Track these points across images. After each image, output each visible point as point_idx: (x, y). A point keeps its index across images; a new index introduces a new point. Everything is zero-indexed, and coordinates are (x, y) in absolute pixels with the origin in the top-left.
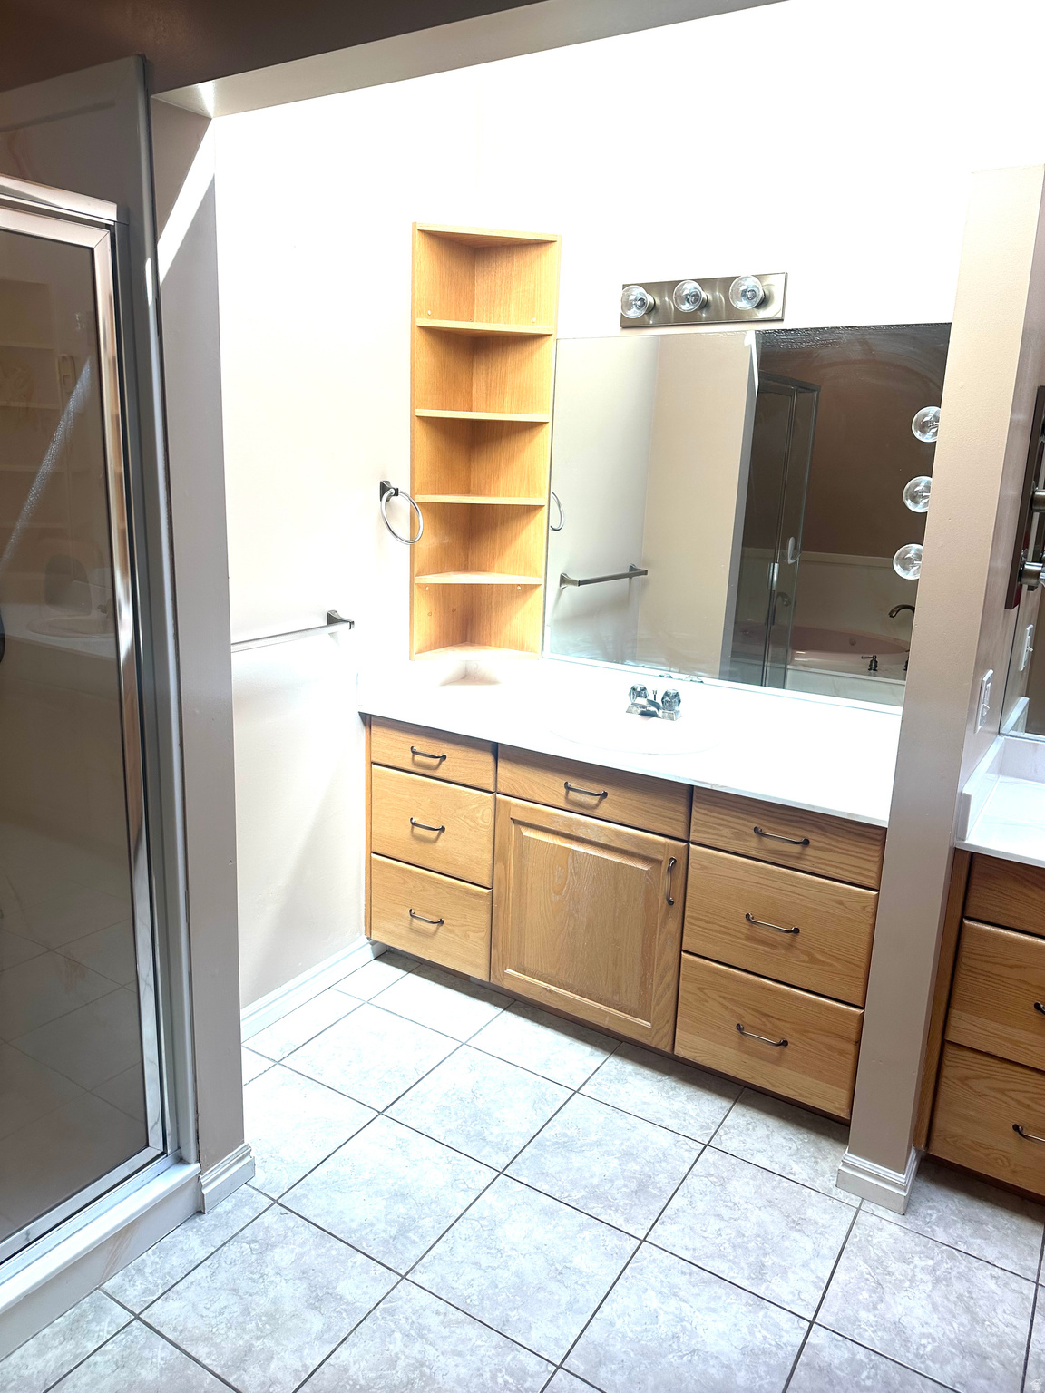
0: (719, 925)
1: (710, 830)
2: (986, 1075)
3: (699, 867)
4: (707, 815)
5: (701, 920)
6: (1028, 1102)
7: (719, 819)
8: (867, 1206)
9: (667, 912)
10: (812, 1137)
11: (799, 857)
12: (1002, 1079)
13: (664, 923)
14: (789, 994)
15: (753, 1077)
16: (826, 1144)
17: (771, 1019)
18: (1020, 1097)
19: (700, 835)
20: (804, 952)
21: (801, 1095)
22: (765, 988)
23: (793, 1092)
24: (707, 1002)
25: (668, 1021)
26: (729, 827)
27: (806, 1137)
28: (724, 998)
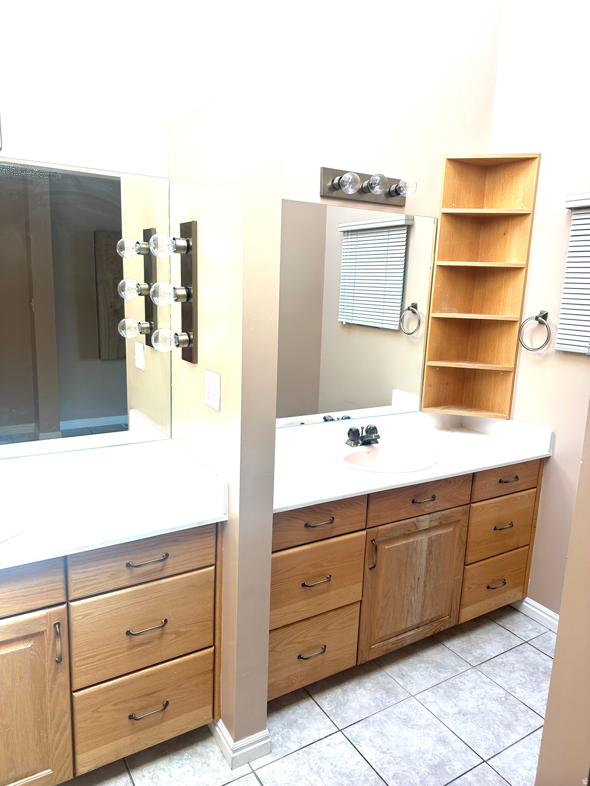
0: (104, 653)
1: (89, 583)
2: (284, 639)
3: (81, 617)
4: (84, 572)
5: (88, 658)
6: (303, 639)
7: (96, 570)
8: (255, 765)
9: (56, 670)
10: (190, 751)
11: (163, 569)
12: (290, 635)
13: (54, 680)
14: (165, 669)
15: (146, 744)
16: (199, 748)
17: (153, 695)
18: (299, 639)
19: (80, 591)
20: (172, 633)
21: (182, 730)
22: (147, 676)
23: (176, 733)
24: (101, 717)
25: (68, 756)
26: (102, 573)
27: (187, 754)
28: (116, 704)
